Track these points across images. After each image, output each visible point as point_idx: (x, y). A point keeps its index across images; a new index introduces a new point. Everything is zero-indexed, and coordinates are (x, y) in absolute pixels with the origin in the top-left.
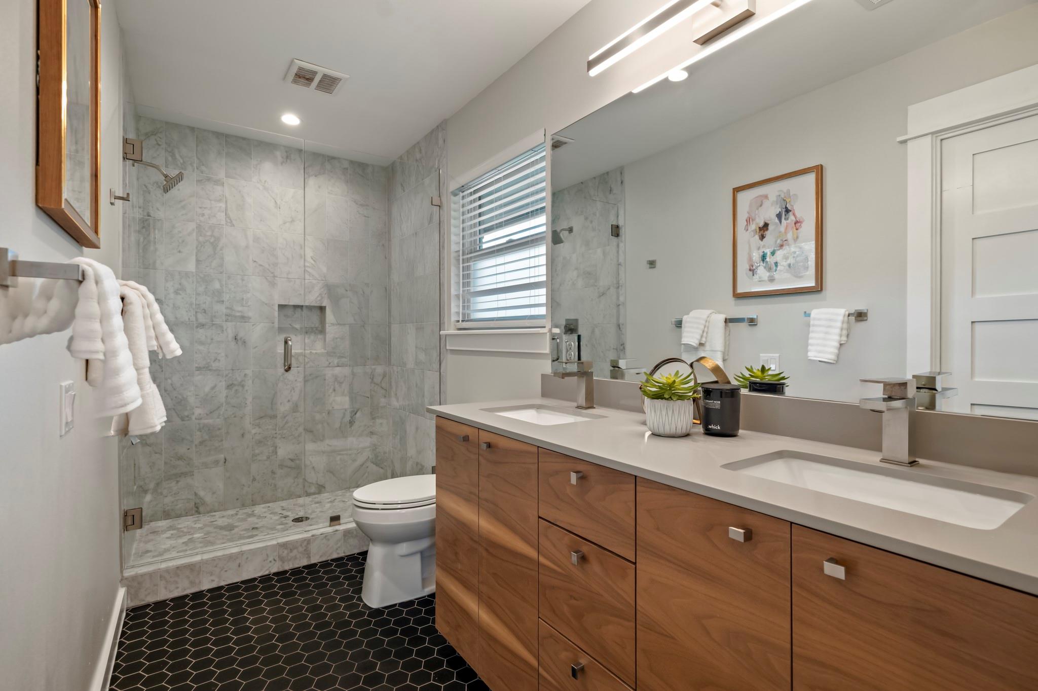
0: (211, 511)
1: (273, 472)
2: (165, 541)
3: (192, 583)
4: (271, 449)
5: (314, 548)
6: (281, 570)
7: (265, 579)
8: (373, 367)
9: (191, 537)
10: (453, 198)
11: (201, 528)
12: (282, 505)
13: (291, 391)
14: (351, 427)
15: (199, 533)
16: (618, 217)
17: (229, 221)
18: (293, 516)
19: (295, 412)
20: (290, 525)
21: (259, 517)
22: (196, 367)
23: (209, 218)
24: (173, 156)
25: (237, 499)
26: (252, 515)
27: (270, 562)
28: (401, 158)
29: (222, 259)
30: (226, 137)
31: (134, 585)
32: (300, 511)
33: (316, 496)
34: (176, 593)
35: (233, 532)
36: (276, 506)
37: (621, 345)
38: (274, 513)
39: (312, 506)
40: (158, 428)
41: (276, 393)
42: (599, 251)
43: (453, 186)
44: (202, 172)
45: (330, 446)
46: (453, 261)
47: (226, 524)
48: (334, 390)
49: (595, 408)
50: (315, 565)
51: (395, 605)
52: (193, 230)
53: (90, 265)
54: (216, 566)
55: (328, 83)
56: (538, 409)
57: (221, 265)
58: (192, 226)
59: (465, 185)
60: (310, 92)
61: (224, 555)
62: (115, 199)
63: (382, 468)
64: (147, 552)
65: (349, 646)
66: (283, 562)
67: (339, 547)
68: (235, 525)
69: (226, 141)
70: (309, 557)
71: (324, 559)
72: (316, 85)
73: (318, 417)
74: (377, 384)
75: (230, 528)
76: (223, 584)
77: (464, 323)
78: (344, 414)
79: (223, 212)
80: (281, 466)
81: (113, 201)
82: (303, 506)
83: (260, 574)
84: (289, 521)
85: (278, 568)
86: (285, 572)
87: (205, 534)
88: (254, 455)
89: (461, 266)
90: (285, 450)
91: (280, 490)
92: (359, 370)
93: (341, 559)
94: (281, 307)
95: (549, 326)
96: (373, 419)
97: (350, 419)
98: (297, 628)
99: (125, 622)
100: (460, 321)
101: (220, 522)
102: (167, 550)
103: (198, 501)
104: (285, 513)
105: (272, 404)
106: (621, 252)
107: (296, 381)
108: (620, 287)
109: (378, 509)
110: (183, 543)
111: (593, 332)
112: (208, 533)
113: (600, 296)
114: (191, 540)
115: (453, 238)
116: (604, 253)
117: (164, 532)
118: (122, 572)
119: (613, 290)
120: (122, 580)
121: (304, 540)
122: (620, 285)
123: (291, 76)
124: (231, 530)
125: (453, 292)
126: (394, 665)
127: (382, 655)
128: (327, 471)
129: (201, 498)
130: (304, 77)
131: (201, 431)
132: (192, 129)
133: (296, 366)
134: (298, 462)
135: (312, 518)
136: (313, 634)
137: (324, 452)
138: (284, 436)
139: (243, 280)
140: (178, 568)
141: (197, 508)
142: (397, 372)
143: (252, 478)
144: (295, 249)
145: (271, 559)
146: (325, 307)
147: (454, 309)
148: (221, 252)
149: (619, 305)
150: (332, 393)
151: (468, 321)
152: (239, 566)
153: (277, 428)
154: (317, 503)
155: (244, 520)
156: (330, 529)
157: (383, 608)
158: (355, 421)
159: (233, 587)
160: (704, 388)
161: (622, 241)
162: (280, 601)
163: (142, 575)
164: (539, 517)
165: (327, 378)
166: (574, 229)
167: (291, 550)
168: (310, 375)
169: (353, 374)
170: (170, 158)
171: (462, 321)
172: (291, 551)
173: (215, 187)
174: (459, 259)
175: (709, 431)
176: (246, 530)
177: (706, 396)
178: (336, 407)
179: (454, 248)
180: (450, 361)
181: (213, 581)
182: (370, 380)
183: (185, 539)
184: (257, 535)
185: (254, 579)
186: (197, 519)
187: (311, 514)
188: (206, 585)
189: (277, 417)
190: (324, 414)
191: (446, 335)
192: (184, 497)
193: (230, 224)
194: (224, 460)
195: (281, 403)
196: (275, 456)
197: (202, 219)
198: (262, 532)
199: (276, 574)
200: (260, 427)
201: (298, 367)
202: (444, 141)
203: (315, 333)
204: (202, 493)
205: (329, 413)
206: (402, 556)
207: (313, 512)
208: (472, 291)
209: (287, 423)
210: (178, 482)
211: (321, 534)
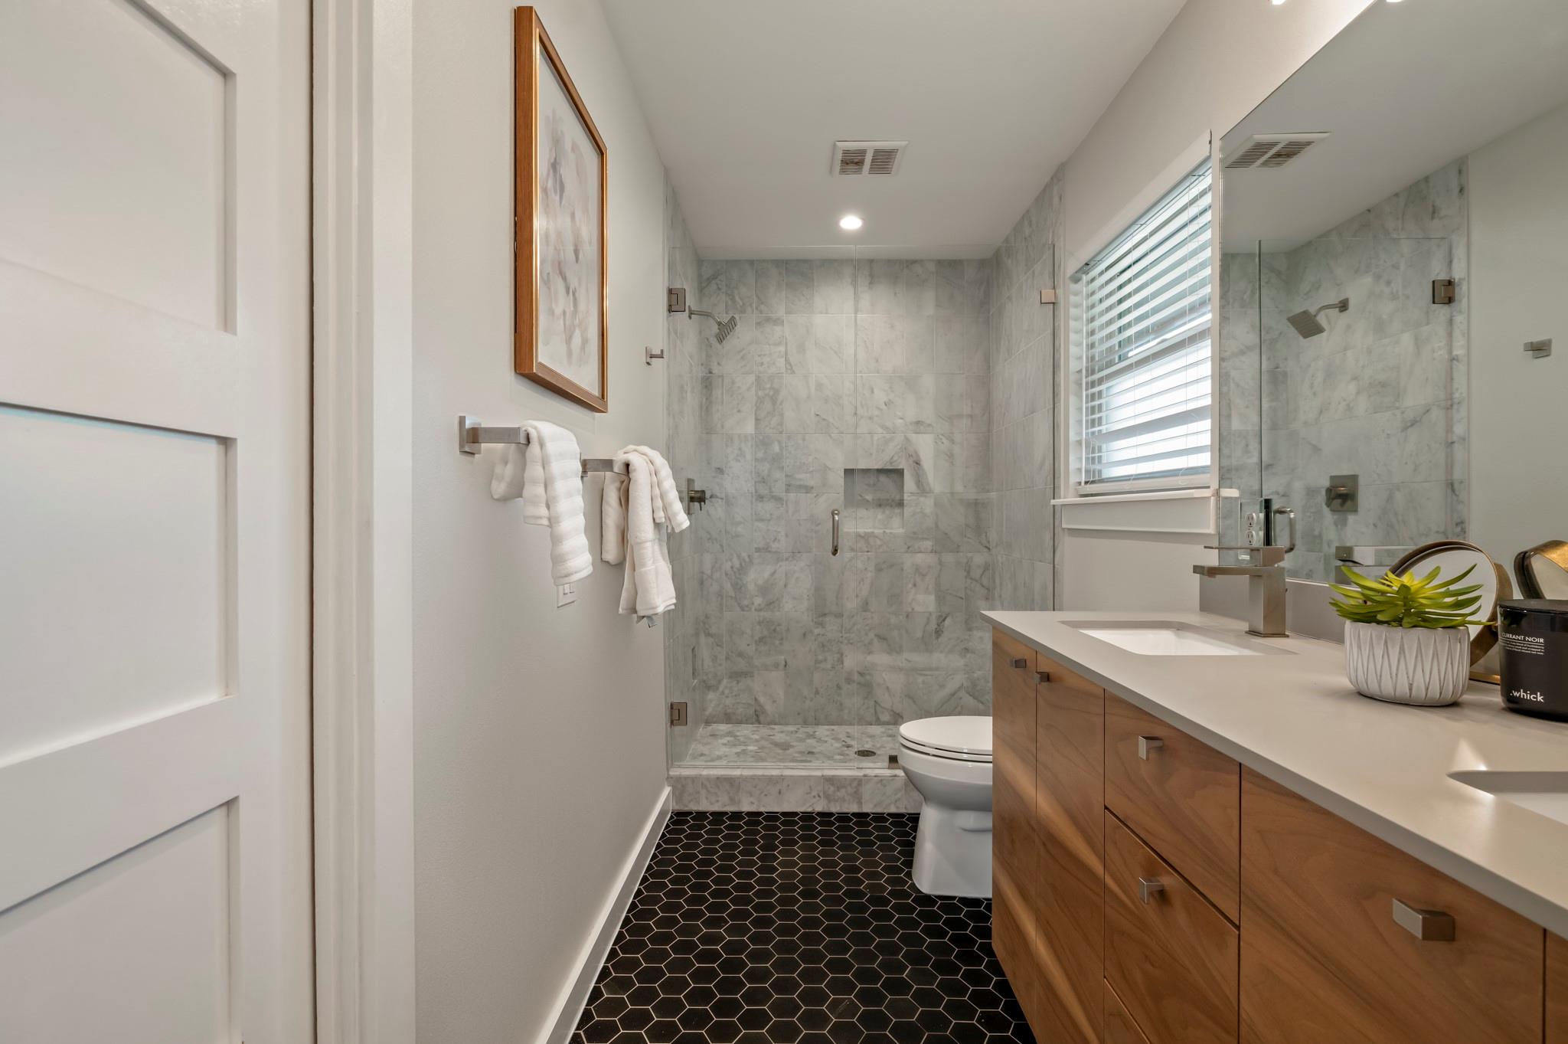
0: (769, 724)
1: (839, 687)
2: (721, 748)
3: (732, 800)
4: (837, 656)
5: (867, 791)
6: (826, 810)
7: (807, 817)
8: (969, 555)
9: (744, 748)
10: (1073, 287)
11: (757, 741)
12: (849, 731)
13: (860, 583)
14: (937, 638)
15: (754, 746)
16: (1451, 262)
17: (789, 367)
18: (857, 747)
19: (865, 611)
20: (851, 758)
21: (820, 740)
22: (756, 548)
23: (768, 367)
24: (733, 300)
25: (799, 714)
26: (812, 736)
27: (814, 797)
28: (1007, 240)
29: (782, 415)
30: (786, 263)
31: (680, 786)
32: (867, 742)
33: (891, 727)
34: (717, 808)
35: (787, 752)
36: (841, 731)
37: (1457, 525)
38: (837, 739)
39: (884, 738)
40: (660, 609)
41: (842, 584)
42: (1407, 339)
43: (1071, 266)
44: (761, 312)
45: (910, 661)
46: (1072, 387)
47: (783, 741)
48: (915, 585)
49: (1288, 636)
50: (867, 815)
51: (953, 898)
52: (753, 383)
53: (535, 428)
54: (755, 787)
55: (884, 161)
56: (1178, 630)
57: (781, 424)
58: (751, 378)
59: (1090, 260)
60: (864, 179)
61: (763, 776)
62: (651, 357)
63: (982, 703)
64: (702, 755)
65: (878, 931)
66: (829, 801)
67: (899, 799)
68: (791, 744)
69: (786, 268)
70: (860, 803)
71: (879, 810)
72: (869, 167)
73: (893, 620)
74: (976, 581)
75: (785, 746)
76: (762, 809)
77: (1088, 486)
78: (928, 619)
79: (783, 357)
80: (849, 680)
81: (649, 360)
82: (872, 737)
83: (803, 810)
84: (851, 752)
85: (824, 808)
86: (831, 814)
87: (759, 748)
88: (817, 662)
89: (1084, 393)
90: (852, 660)
91: (846, 711)
92: (949, 558)
93: (901, 815)
94: (849, 472)
95: (1215, 485)
96: (970, 629)
97: (936, 626)
98: (825, 887)
99: (667, 824)
100: (1083, 484)
101: (780, 737)
102: (719, 758)
103: (758, 708)
104: (850, 742)
105: (837, 598)
106: (1457, 333)
107: (866, 569)
108: (1455, 407)
109: (928, 754)
110: (736, 753)
111: (1390, 498)
112: (762, 748)
113: (1405, 429)
114: (744, 752)
115: (1073, 350)
116: (1418, 343)
117: (723, 736)
118: (668, 770)
119: (1436, 414)
120: (668, 778)
121: (854, 779)
122: (1456, 401)
123: (838, 167)
124: (786, 749)
125: (1073, 437)
126: (929, 978)
127: (917, 958)
128: (906, 696)
129: (760, 706)
130: (852, 161)
131: (760, 625)
132: (751, 262)
133: (866, 550)
134: (868, 677)
135: (879, 755)
136: (840, 901)
137: (901, 669)
138: (851, 641)
139: (804, 440)
140: (718, 778)
141: (757, 716)
142: (1002, 563)
143: (814, 690)
144: (864, 394)
145: (814, 793)
146: (903, 470)
147: (1075, 464)
148: (781, 407)
149: (1453, 443)
150: (912, 588)
151: (1093, 482)
152: (780, 793)
153: (844, 629)
154: (890, 736)
155: (801, 740)
156: (888, 772)
157: (936, 896)
158: (944, 630)
159: (772, 817)
160: (1507, 607)
161: (1460, 312)
162: (815, 848)
163: (686, 778)
164: (1106, 808)
165: (905, 568)
166: (1352, 304)
167: (838, 787)
168: (884, 562)
169: (941, 563)
170: (730, 302)
171: (1086, 483)
172: (838, 789)
173: (775, 327)
174: (1081, 384)
175: (1516, 703)
176: (801, 753)
177: (1509, 625)
178: (918, 609)
179: (1074, 366)
180: (1067, 544)
181: (752, 803)
182: (965, 574)
183: (738, 749)
184: (810, 761)
185: (795, 814)
186: (755, 729)
187: (879, 749)
188: (746, 807)
189: (843, 616)
190: (901, 617)
191: (1062, 505)
192: (744, 701)
193: (789, 371)
194: (783, 663)
195: (847, 599)
196: (841, 666)
197: (761, 369)
198: (817, 759)
199: (820, 814)
200: (823, 627)
201: (868, 552)
202: (1061, 199)
203: (891, 506)
204: (762, 700)
205: (907, 616)
206: (965, 830)
207: (882, 747)
208: (1104, 431)
209: (854, 624)
210: (738, 682)
211: (875, 776)
